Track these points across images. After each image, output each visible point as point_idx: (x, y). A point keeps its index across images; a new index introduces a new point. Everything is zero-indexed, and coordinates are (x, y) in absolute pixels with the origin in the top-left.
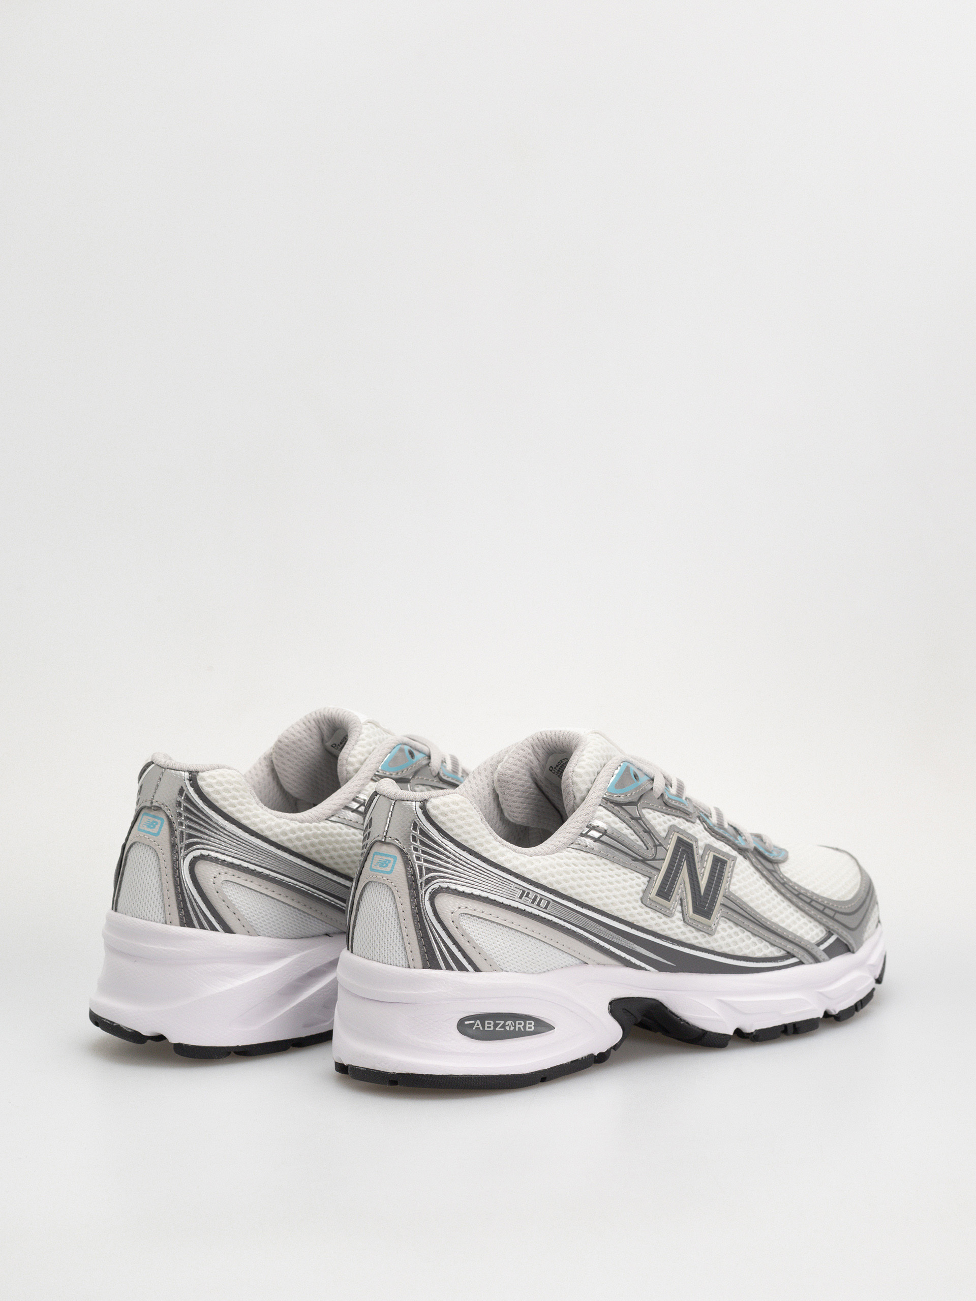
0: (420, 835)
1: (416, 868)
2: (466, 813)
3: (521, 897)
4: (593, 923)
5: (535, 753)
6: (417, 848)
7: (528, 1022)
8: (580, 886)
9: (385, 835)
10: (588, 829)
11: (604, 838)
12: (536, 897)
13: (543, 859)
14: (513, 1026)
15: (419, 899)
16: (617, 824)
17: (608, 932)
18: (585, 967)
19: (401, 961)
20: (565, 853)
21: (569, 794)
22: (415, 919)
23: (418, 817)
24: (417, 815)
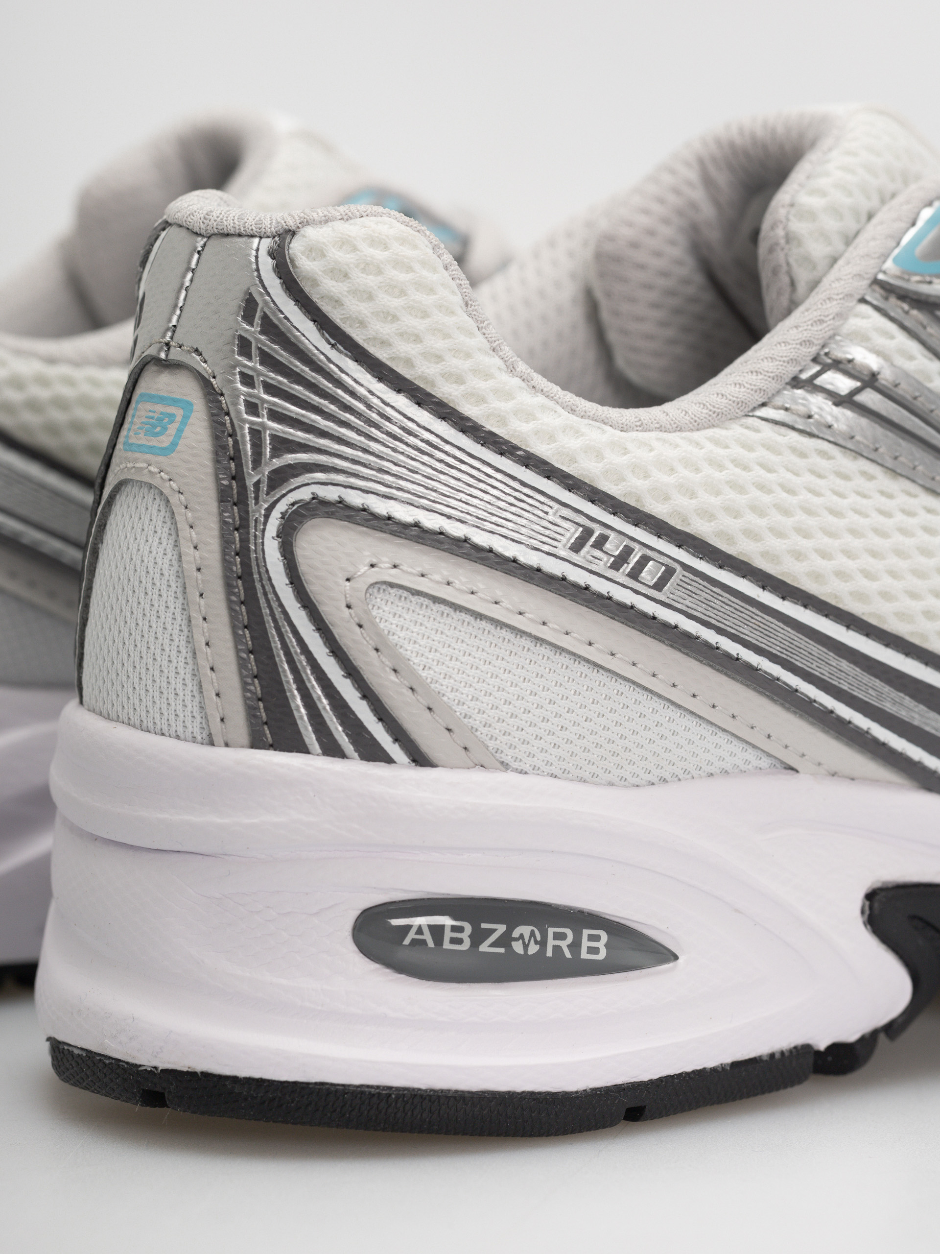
0: (263, 337)
1: (243, 436)
2: (410, 276)
3: (577, 547)
4: (816, 649)
5: (708, 181)
6: (252, 377)
7: (586, 932)
8: (779, 534)
9: (168, 339)
10: (817, 368)
11: (869, 398)
12: (627, 552)
13: (664, 441)
14: (536, 942)
15: (248, 533)
16: (911, 358)
17: (866, 678)
18: (787, 781)
19: (188, 724)
20: (736, 430)
21: (775, 272)
22: (234, 594)
23: (261, 281)
24: (259, 276)
